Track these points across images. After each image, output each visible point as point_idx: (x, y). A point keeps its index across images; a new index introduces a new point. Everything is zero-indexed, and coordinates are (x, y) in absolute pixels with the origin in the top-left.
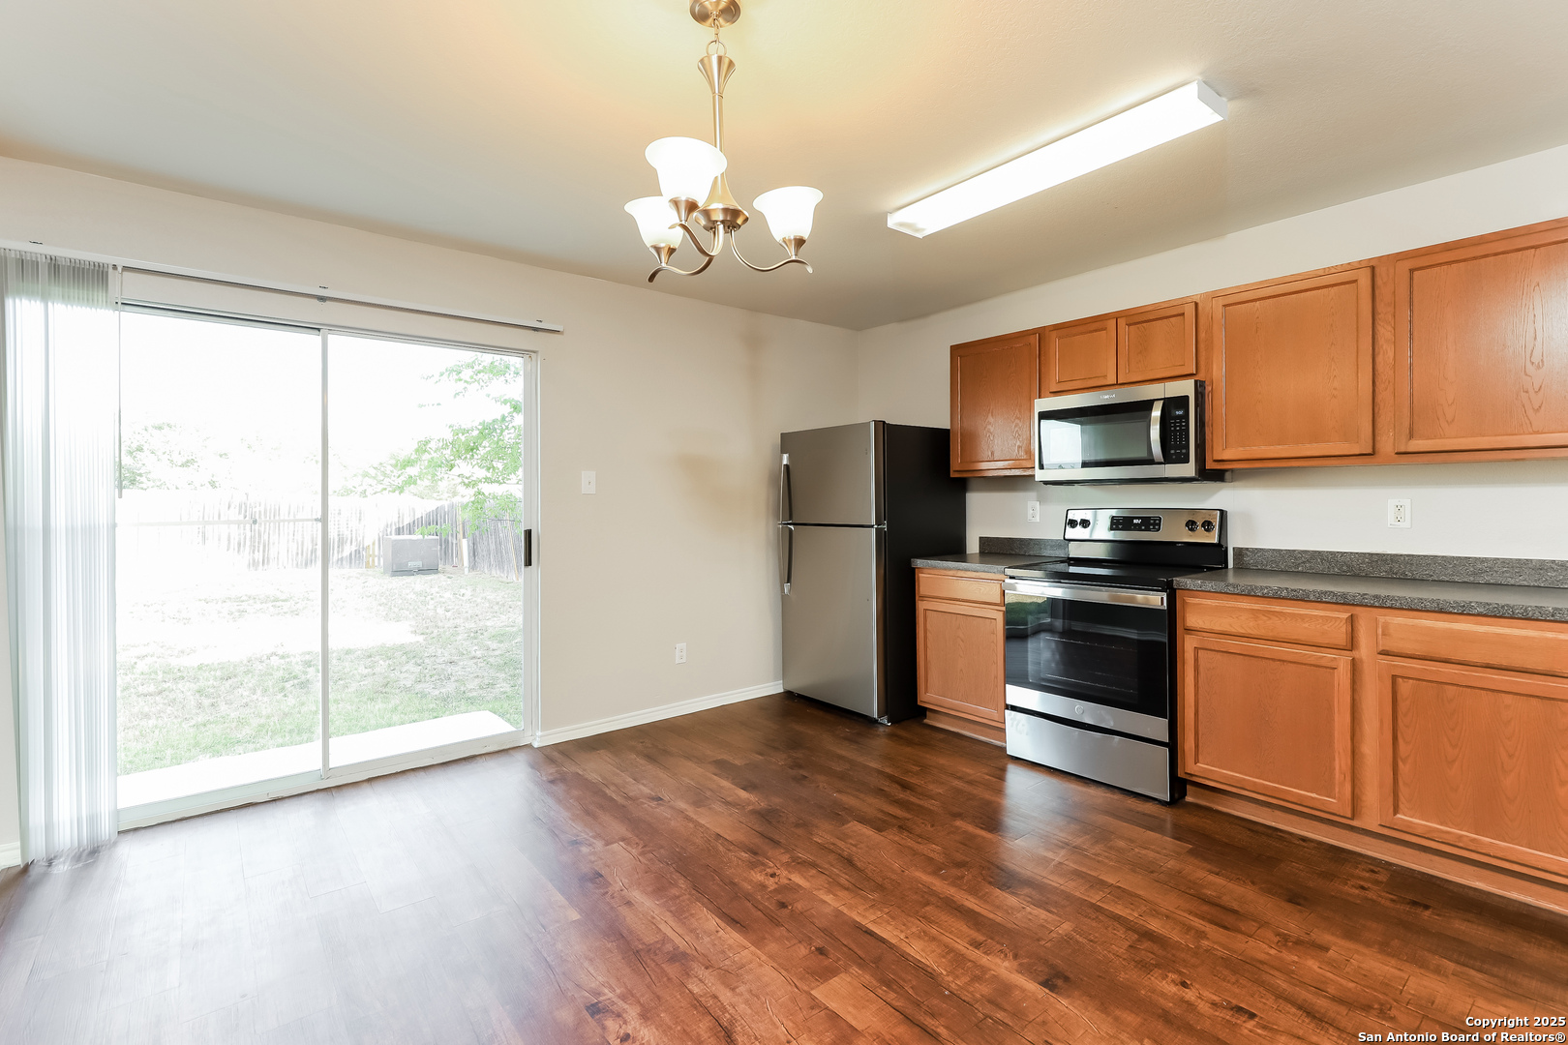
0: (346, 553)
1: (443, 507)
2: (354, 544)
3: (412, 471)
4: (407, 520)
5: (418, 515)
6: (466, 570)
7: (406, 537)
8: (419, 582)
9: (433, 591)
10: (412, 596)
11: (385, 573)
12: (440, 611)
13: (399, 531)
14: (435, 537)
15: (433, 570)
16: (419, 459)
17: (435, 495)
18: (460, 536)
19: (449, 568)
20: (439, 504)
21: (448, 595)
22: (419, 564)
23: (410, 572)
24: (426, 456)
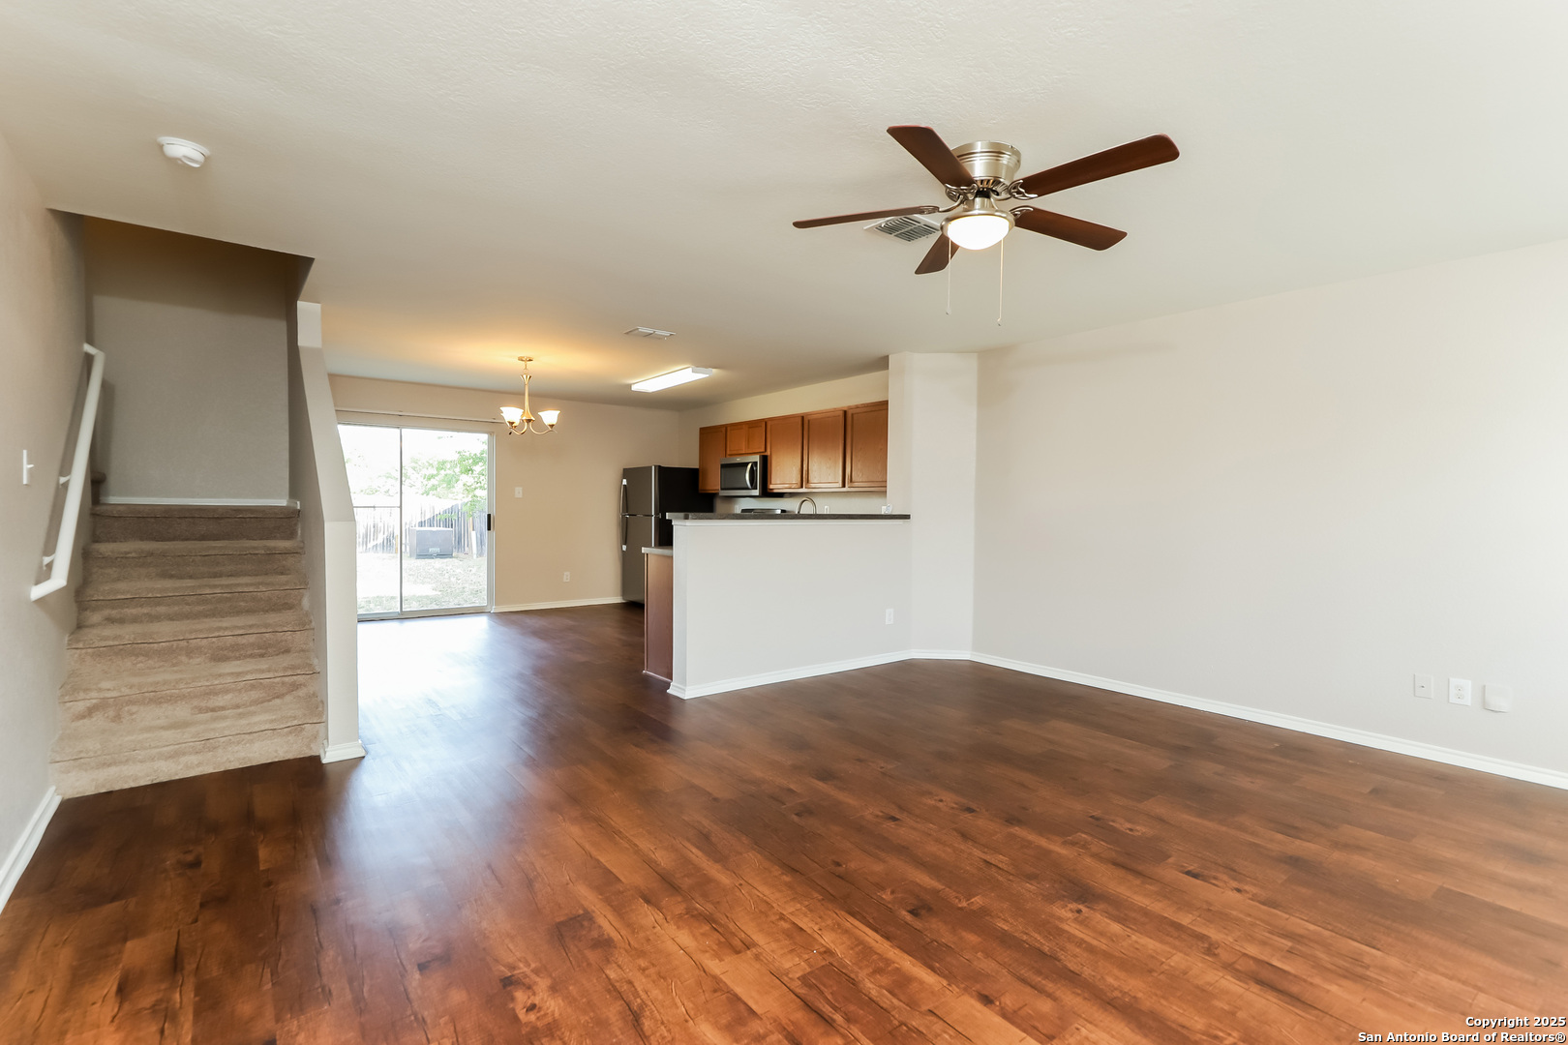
0: (380, 540)
1: (457, 505)
2: (386, 534)
3: (433, 482)
4: (428, 516)
5: (437, 512)
6: (475, 556)
7: (427, 528)
8: (438, 563)
9: (449, 568)
10: (433, 570)
11: (411, 556)
12: (453, 579)
13: (421, 524)
14: (450, 529)
15: (450, 556)
16: (437, 475)
17: (451, 495)
18: (471, 529)
19: (461, 555)
20: (454, 503)
21: (458, 571)
22: (437, 550)
23: (430, 556)
24: (442, 472)
